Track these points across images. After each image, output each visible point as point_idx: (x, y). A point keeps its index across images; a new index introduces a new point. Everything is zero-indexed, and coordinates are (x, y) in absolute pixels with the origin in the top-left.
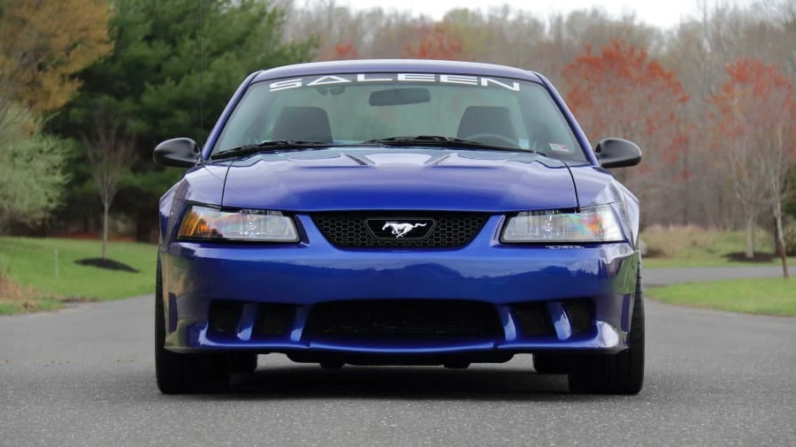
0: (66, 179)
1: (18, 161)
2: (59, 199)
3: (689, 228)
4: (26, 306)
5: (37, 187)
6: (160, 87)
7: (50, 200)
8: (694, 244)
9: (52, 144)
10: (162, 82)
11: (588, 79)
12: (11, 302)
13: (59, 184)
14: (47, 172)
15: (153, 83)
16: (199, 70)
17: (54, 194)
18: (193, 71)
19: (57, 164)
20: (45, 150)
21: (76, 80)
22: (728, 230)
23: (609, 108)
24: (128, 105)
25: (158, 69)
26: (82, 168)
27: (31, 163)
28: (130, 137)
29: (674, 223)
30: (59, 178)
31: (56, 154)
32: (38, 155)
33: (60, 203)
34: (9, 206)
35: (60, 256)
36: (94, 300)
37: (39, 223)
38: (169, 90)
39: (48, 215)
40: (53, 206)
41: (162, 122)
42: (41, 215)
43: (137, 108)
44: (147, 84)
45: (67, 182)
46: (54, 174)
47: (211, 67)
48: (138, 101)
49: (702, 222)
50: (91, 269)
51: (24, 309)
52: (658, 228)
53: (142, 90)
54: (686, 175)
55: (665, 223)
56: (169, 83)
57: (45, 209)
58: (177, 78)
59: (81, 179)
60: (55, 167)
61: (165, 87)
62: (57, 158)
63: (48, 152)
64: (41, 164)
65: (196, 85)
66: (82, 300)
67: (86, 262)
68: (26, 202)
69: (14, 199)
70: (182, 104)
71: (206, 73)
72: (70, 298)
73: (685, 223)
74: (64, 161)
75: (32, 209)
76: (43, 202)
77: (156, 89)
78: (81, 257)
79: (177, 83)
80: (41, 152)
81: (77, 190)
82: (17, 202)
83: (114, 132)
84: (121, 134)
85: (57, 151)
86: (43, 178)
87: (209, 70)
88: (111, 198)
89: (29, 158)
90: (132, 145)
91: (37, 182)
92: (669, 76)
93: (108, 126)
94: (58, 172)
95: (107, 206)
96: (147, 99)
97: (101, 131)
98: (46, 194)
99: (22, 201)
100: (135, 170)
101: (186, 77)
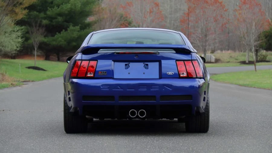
0: (22, 40)
1: (7, 35)
2: (21, 47)
3: (229, 52)
4: (12, 84)
5: (13, 43)
6: (52, 9)
7: (17, 47)
8: (231, 57)
9: (18, 29)
10: (54, 7)
11: (194, 4)
12: (7, 83)
13: (20, 42)
14: (16, 38)
15: (50, 7)
16: (66, 3)
17: (19, 45)
18: (64, 4)
19: (19, 35)
20: (16, 31)
21: (26, 9)
22: (242, 52)
23: (201, 14)
24: (42, 15)
25: (52, 3)
26: (27, 35)
27: (11, 35)
28: (43, 26)
29: (224, 50)
30: (20, 40)
31: (19, 32)
32: (13, 32)
33: (21, 48)
34: (4, 49)
35: (21, 66)
36: (33, 81)
37: (14, 55)
38: (56, 10)
39: (17, 52)
40: (18, 49)
41: (54, 21)
42: (15, 52)
43: (45, 16)
44: (48, 8)
45: (23, 41)
46: (18, 39)
47: (70, 2)
48: (45, 14)
49: (234, 49)
50: (31, 70)
51: (11, 85)
52: (219, 51)
53: (47, 10)
54: (229, 33)
55: (222, 50)
56: (56, 8)
57: (16, 50)
58: (58, 6)
59: (27, 39)
60: (19, 36)
61: (54, 9)
62: (19, 34)
63: (16, 32)
64: (14, 35)
65: (65, 8)
66: (29, 81)
67: (29, 68)
68: (9, 48)
69: (5, 47)
70: (60, 15)
71: (67, 4)
72: (25, 81)
73: (228, 50)
74: (22, 34)
75: (12, 50)
76: (15, 48)
77: (52, 10)
78: (27, 66)
79: (58, 8)
80: (14, 31)
81: (26, 43)
82: (7, 48)
83: (38, 25)
84: (40, 26)
85: (19, 31)
86: (15, 40)
87: (69, 3)
88: (37, 47)
89: (10, 33)
90: (44, 29)
91: (13, 41)
92: (221, 3)
93: (36, 22)
94: (20, 38)
95: (36, 49)
96: (48, 13)
97: (34, 24)
98: (16, 45)
99: (8, 47)
100: (45, 36)
101: (61, 5)
